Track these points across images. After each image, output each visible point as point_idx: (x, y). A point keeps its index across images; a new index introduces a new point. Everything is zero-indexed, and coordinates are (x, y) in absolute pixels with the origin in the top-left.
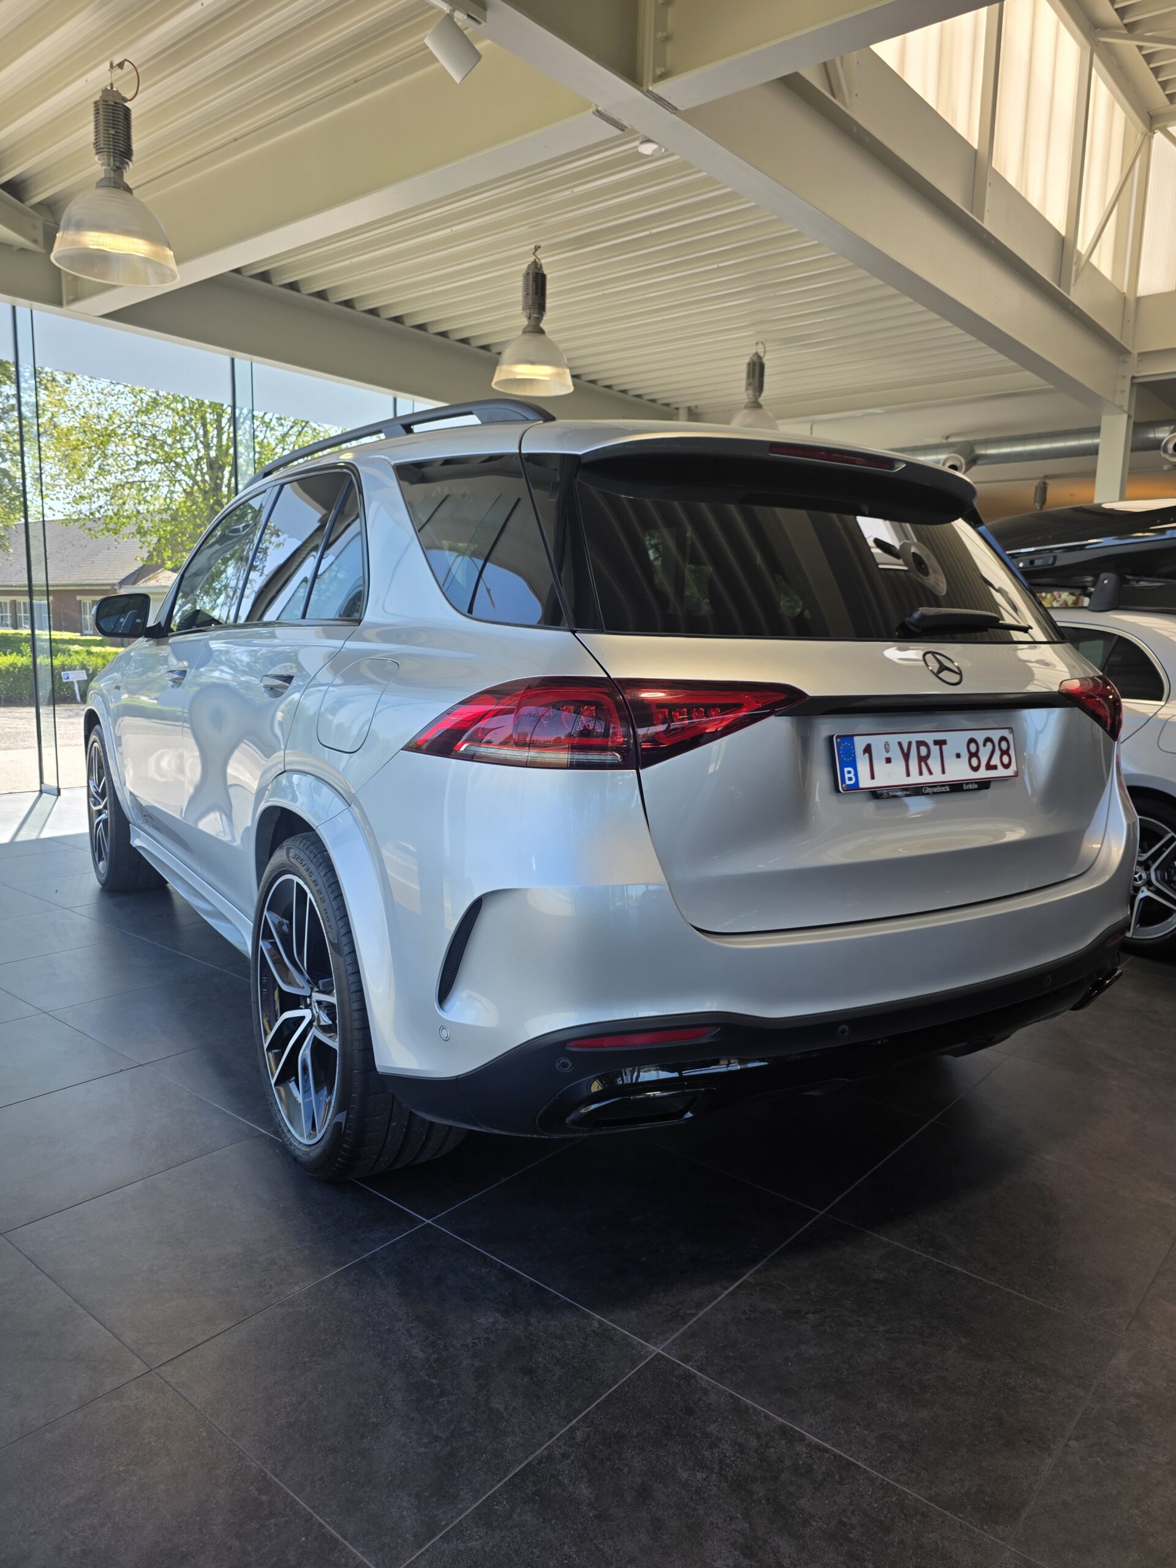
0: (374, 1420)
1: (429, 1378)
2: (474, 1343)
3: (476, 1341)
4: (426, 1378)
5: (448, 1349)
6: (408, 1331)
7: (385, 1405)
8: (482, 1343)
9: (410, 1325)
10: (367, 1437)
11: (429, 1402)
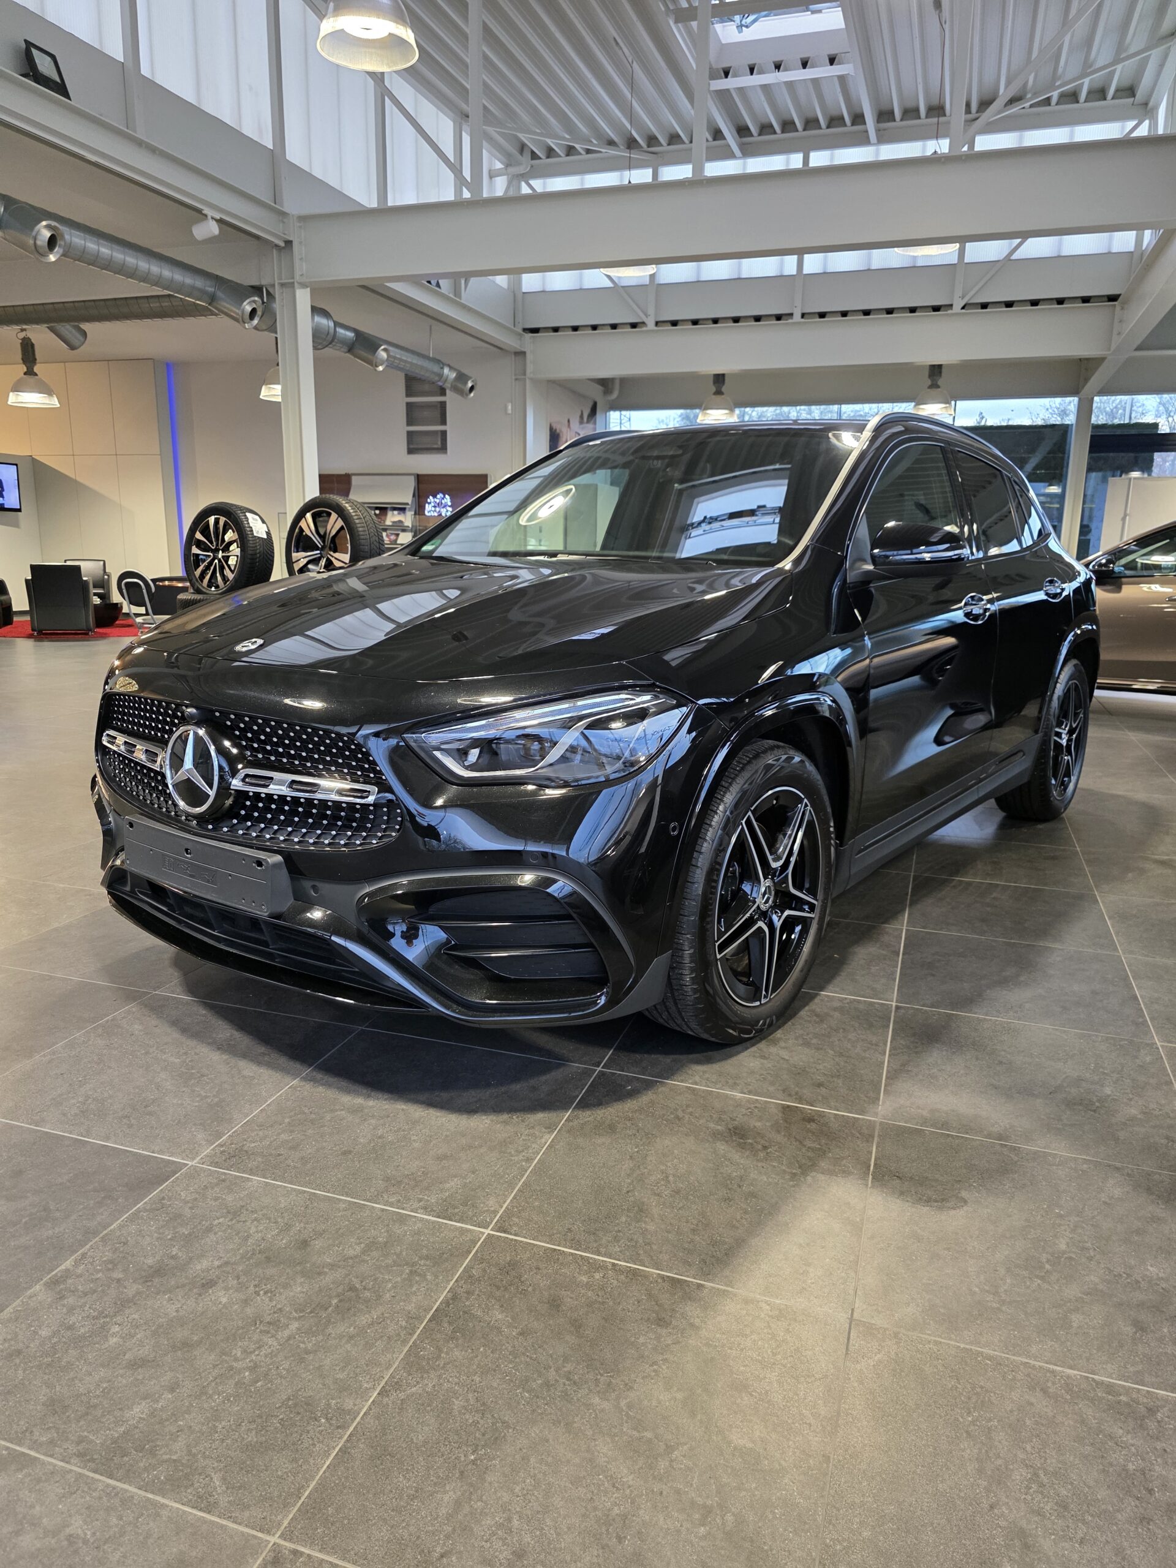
0: (616, 1510)
1: (639, 1432)
2: (655, 1371)
3: (655, 1367)
4: (635, 1433)
5: (632, 1388)
6: (568, 1379)
7: (614, 1486)
8: (664, 1367)
9: (565, 1369)
10: (625, 1537)
11: (663, 1464)
